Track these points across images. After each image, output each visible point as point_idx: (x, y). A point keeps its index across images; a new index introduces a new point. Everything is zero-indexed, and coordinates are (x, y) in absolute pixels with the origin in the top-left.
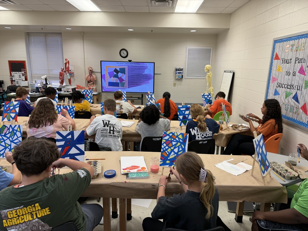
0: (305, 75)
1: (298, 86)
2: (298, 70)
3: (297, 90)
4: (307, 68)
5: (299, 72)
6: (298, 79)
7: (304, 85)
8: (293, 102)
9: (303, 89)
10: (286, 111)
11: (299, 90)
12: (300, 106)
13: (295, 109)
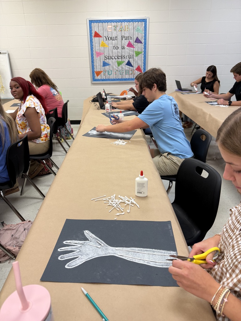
0: (134, 47)
1: (129, 56)
2: (126, 44)
3: (129, 58)
4: (134, 43)
5: (127, 46)
6: (128, 51)
7: (135, 54)
8: (127, 67)
9: (134, 57)
10: (121, 76)
11: (131, 58)
12: (135, 69)
13: (130, 71)
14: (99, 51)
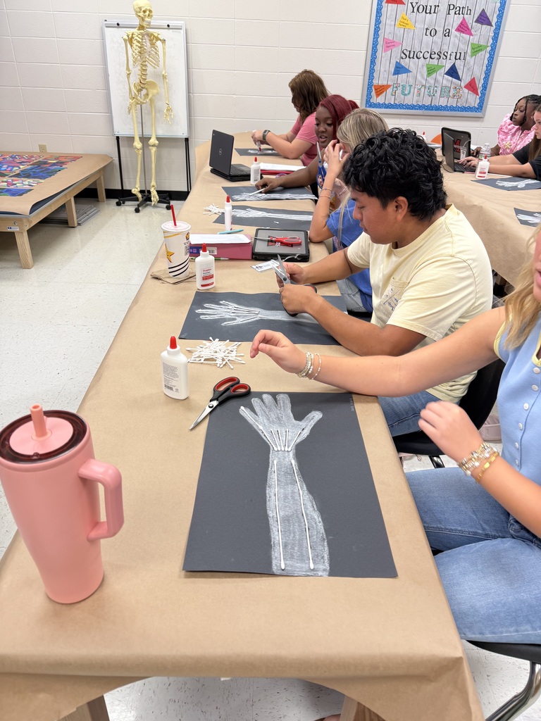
0: (471, 34)
1: (456, 53)
2: (456, 26)
3: (456, 59)
4: (474, 23)
5: (458, 30)
6: (457, 41)
7: (469, 51)
8: (447, 80)
9: (468, 58)
10: (430, 98)
11: (460, 59)
12: (463, 85)
13: (452, 90)
14: (391, 38)
